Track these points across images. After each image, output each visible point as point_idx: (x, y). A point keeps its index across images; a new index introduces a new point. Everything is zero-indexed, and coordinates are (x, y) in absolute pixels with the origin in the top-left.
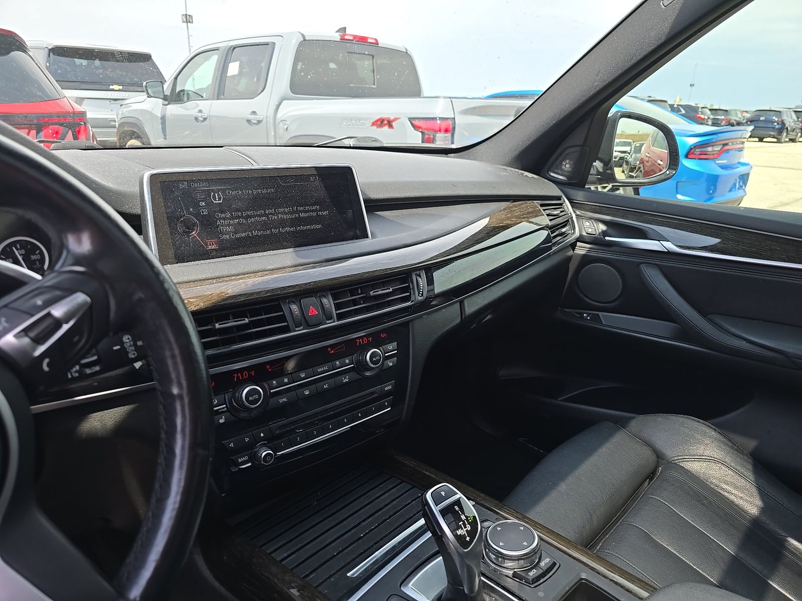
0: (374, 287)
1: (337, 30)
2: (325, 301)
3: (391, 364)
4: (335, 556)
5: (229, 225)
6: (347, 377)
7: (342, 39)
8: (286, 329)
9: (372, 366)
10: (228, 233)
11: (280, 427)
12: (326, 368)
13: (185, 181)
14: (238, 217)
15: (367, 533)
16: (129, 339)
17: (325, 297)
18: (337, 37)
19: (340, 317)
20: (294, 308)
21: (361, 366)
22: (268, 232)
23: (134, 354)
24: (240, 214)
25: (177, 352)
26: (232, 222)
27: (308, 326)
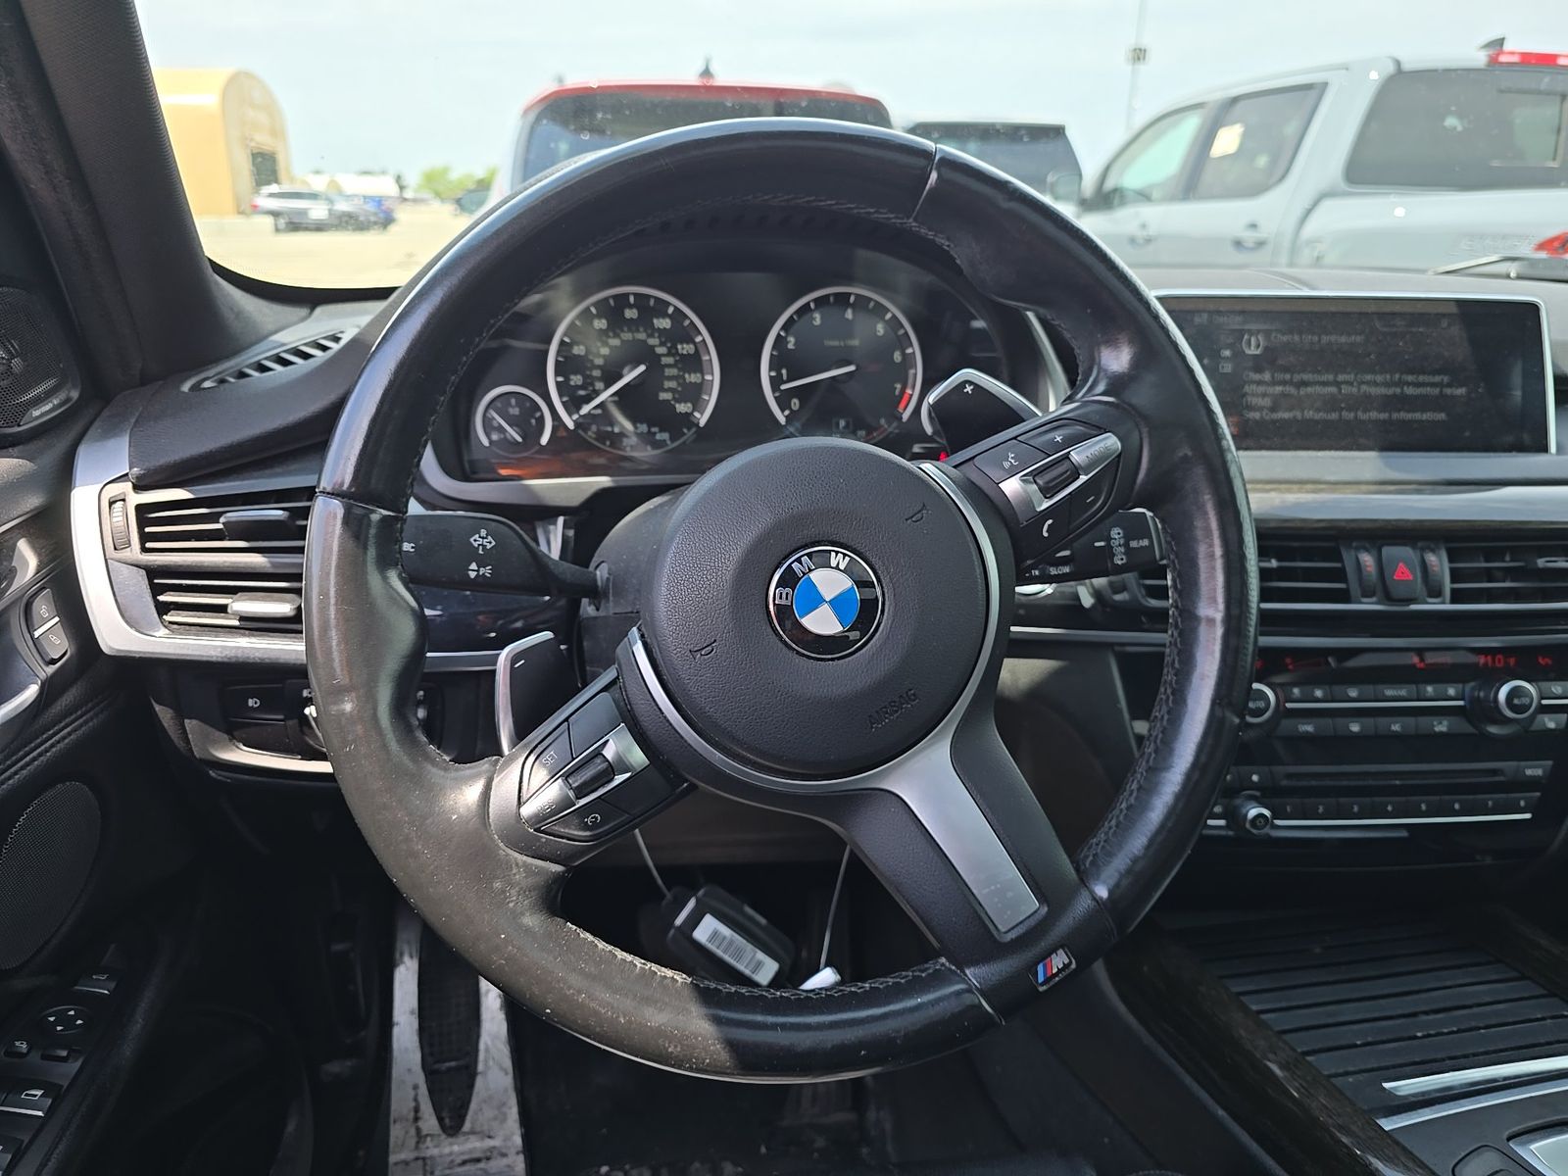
0: (1544, 552)
1: (1486, 42)
2: (1432, 558)
3: (1552, 725)
4: (1356, 1046)
5: (1264, 395)
6: (1445, 723)
7: (1493, 61)
8: (1344, 596)
9: (1509, 714)
10: (1260, 409)
11: (1290, 776)
12: (1403, 693)
13: (1204, 311)
14: (1284, 383)
15: (1429, 1036)
16: (1119, 534)
17: (1433, 551)
18: (1480, 59)
19: (1457, 597)
20: (1367, 560)
21: (1482, 711)
22: (1334, 416)
23: (1122, 559)
24: (1288, 376)
25: (1218, 551)
26: (1270, 390)
27: (1388, 598)
